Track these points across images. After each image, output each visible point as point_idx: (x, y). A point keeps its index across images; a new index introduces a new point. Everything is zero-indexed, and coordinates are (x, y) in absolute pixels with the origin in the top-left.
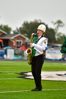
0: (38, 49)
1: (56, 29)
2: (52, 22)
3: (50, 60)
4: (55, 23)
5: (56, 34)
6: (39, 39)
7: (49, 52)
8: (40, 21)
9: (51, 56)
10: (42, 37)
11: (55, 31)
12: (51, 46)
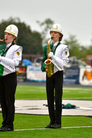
0: (8, 64)
1: (43, 33)
2: (38, 22)
3: (34, 81)
4: (43, 24)
5: (44, 41)
6: (8, 49)
7: (32, 70)
8: (18, 19)
9: (36, 75)
10: (13, 44)
11: (43, 36)
12: (36, 60)
